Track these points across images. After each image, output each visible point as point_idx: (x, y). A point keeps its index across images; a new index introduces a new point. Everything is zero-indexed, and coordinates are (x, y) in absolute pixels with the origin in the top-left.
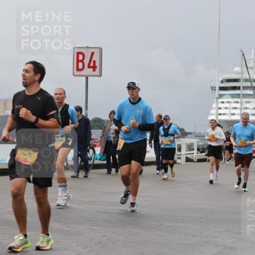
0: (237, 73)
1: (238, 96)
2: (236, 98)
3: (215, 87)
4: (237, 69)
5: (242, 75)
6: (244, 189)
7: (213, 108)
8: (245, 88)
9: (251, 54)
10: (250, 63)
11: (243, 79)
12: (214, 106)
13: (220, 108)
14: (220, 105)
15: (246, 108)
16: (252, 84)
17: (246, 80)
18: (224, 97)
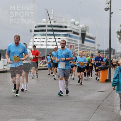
0: (44, 22)
1: (45, 35)
2: (43, 36)
3: (32, 30)
4: (44, 20)
5: (47, 23)
6: (16, 95)
7: (31, 42)
8: (48, 30)
9: (52, 12)
10: (51, 17)
11: (47, 26)
12: (32, 40)
13: (35, 42)
14: (35, 40)
15: (49, 42)
16: (52, 28)
17: (49, 26)
18: (37, 35)
